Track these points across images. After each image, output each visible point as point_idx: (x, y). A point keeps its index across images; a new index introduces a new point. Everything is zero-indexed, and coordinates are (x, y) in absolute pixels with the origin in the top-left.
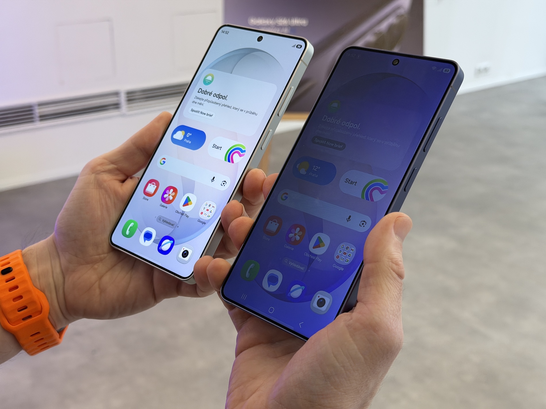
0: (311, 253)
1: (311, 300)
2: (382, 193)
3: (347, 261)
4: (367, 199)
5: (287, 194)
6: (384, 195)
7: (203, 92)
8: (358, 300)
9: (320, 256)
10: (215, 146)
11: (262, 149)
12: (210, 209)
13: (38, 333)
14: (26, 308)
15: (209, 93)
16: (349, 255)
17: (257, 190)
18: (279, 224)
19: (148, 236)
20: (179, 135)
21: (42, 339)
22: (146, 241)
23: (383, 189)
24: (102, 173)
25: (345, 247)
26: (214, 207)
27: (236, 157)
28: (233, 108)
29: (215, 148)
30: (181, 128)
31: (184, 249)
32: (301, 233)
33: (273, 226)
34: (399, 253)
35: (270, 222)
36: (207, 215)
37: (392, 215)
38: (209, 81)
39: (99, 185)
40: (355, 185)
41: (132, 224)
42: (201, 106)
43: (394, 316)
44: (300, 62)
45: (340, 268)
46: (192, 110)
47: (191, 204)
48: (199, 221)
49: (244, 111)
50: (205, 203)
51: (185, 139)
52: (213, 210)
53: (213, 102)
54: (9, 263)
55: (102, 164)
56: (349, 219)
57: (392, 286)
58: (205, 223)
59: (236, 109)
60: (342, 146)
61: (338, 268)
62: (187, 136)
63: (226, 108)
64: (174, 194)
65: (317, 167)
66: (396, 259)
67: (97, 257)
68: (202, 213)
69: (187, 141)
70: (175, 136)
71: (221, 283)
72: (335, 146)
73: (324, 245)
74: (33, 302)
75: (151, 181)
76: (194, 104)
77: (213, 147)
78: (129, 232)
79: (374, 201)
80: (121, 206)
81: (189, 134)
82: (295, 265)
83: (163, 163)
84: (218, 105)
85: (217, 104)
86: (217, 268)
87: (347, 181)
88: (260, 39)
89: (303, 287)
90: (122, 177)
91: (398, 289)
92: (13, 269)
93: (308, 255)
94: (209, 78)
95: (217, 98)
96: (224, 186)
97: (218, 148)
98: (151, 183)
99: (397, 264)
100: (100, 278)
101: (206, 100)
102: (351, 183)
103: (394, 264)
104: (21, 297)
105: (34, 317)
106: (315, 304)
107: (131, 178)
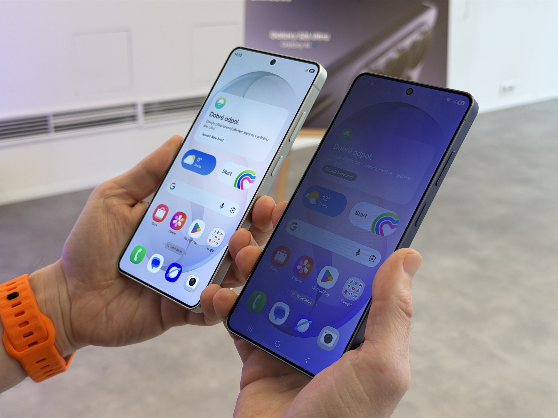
0: (319, 287)
1: (318, 336)
2: (392, 227)
3: (355, 296)
4: (377, 233)
5: (296, 224)
6: (395, 229)
7: (215, 116)
8: (365, 339)
9: (328, 290)
10: (225, 172)
11: (273, 175)
12: (219, 236)
13: (44, 359)
14: (32, 333)
15: (221, 117)
16: (357, 290)
17: (266, 218)
18: (287, 255)
19: (156, 263)
20: (190, 160)
21: (48, 366)
22: (154, 268)
23: (394, 224)
24: (112, 197)
25: (354, 282)
26: (222, 234)
27: (246, 183)
28: (244, 133)
29: (225, 173)
30: (192, 152)
31: (191, 277)
32: (309, 266)
33: (281, 257)
34: (408, 290)
35: (279, 252)
36: (215, 243)
37: (402, 251)
38: (221, 105)
39: (108, 209)
40: (366, 218)
41: (140, 250)
42: (212, 130)
43: (401, 356)
44: (313, 86)
45: (348, 304)
46: (204, 134)
47: (200, 230)
48: (207, 248)
49: (255, 136)
50: (213, 231)
51: (196, 164)
52: (222, 237)
53: (224, 127)
54: (15, 288)
55: (111, 188)
56: (358, 253)
57: (400, 325)
58: (213, 251)
59: (247, 134)
60: (353, 177)
61: (346, 303)
62: (198, 161)
63: (237, 132)
64: (183, 220)
65: (327, 198)
66: (405, 297)
67: (104, 283)
68: (210, 240)
69: (198, 166)
70: (185, 161)
71: (227, 313)
72: (346, 176)
73: (332, 279)
74: (39, 328)
75: (160, 206)
76: (205, 128)
77: (223, 172)
78: (137, 258)
79: (385, 236)
80: (129, 231)
81: (199, 159)
82: (303, 299)
83: (173, 188)
84: (229, 130)
85: (228, 128)
86: (223, 299)
87: (358, 213)
88: (273, 62)
89: (311, 322)
90: (131, 201)
91: (406, 327)
92: (19, 293)
93: (316, 289)
94: (221, 101)
95: (229, 122)
96: (233, 212)
97: (228, 173)
98: (160, 208)
99: (405, 302)
100: (107, 304)
101: (217, 124)
102: (361, 216)
103: (403, 302)
104: (27, 323)
105: (40, 343)
106: (321, 340)
107: (141, 203)
